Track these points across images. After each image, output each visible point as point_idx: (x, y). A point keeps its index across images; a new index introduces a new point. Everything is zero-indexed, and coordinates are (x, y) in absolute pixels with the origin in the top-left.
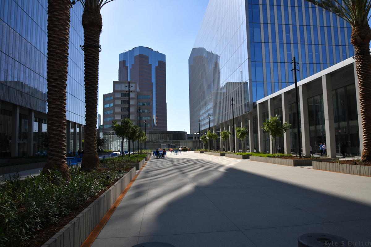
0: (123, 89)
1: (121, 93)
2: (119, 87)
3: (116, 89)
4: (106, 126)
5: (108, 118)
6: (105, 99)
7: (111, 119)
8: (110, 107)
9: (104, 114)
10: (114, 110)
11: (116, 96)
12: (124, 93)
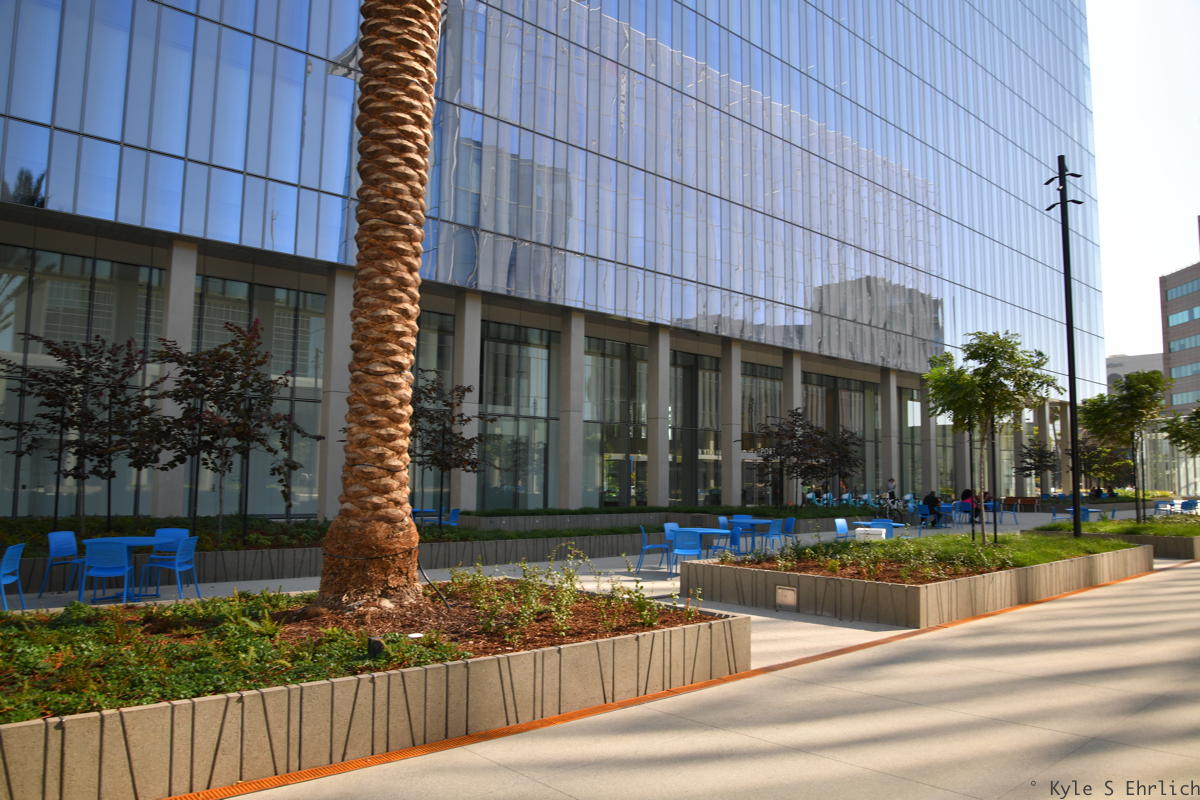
4: (1179, 399)
5: (1189, 367)
6: (1169, 292)
7: (1198, 367)
8: (1192, 320)
9: (1170, 350)
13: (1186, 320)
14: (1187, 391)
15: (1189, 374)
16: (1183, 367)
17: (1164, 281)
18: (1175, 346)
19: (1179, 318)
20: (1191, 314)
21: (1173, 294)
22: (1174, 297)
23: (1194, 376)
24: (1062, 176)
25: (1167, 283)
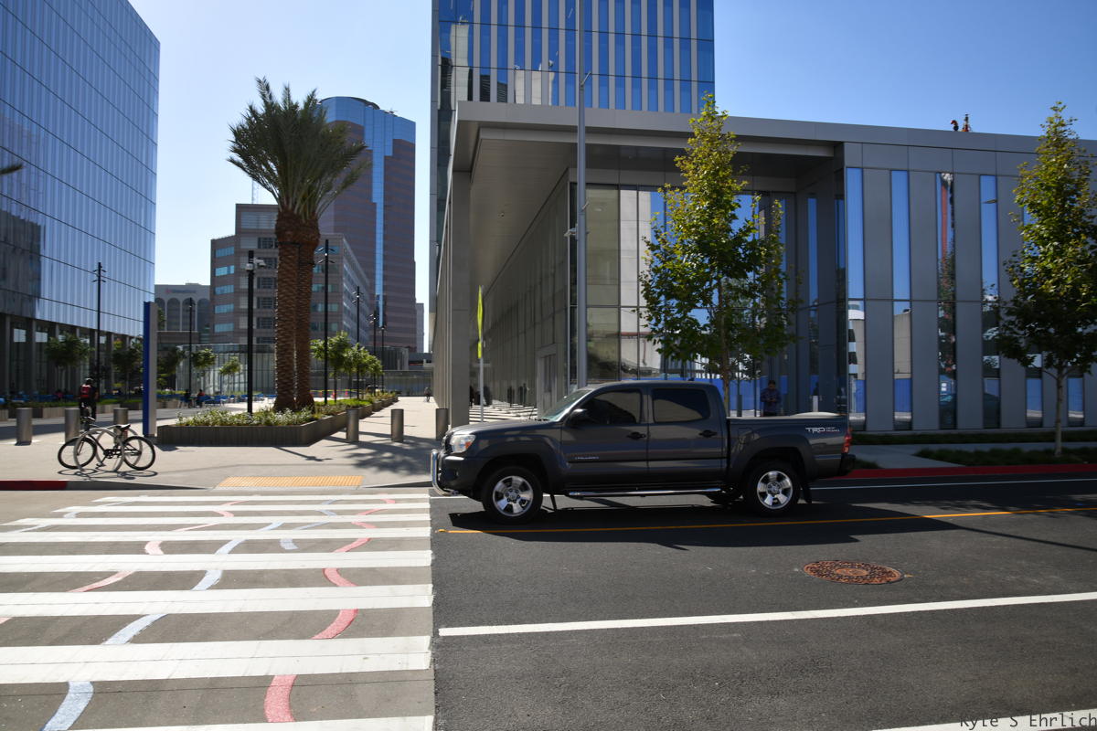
0: (265, 228)
3: (242, 228)
4: (219, 328)
5: (225, 306)
6: (216, 251)
7: (231, 307)
8: (229, 274)
9: (214, 292)
10: (237, 285)
11: (242, 247)
12: (266, 239)
13: (226, 273)
14: (224, 323)
15: (225, 311)
16: (222, 307)
17: (214, 243)
18: (218, 290)
19: (222, 271)
20: (229, 270)
21: (218, 253)
22: (219, 256)
23: (228, 313)
24: (99, 270)
25: (216, 245)
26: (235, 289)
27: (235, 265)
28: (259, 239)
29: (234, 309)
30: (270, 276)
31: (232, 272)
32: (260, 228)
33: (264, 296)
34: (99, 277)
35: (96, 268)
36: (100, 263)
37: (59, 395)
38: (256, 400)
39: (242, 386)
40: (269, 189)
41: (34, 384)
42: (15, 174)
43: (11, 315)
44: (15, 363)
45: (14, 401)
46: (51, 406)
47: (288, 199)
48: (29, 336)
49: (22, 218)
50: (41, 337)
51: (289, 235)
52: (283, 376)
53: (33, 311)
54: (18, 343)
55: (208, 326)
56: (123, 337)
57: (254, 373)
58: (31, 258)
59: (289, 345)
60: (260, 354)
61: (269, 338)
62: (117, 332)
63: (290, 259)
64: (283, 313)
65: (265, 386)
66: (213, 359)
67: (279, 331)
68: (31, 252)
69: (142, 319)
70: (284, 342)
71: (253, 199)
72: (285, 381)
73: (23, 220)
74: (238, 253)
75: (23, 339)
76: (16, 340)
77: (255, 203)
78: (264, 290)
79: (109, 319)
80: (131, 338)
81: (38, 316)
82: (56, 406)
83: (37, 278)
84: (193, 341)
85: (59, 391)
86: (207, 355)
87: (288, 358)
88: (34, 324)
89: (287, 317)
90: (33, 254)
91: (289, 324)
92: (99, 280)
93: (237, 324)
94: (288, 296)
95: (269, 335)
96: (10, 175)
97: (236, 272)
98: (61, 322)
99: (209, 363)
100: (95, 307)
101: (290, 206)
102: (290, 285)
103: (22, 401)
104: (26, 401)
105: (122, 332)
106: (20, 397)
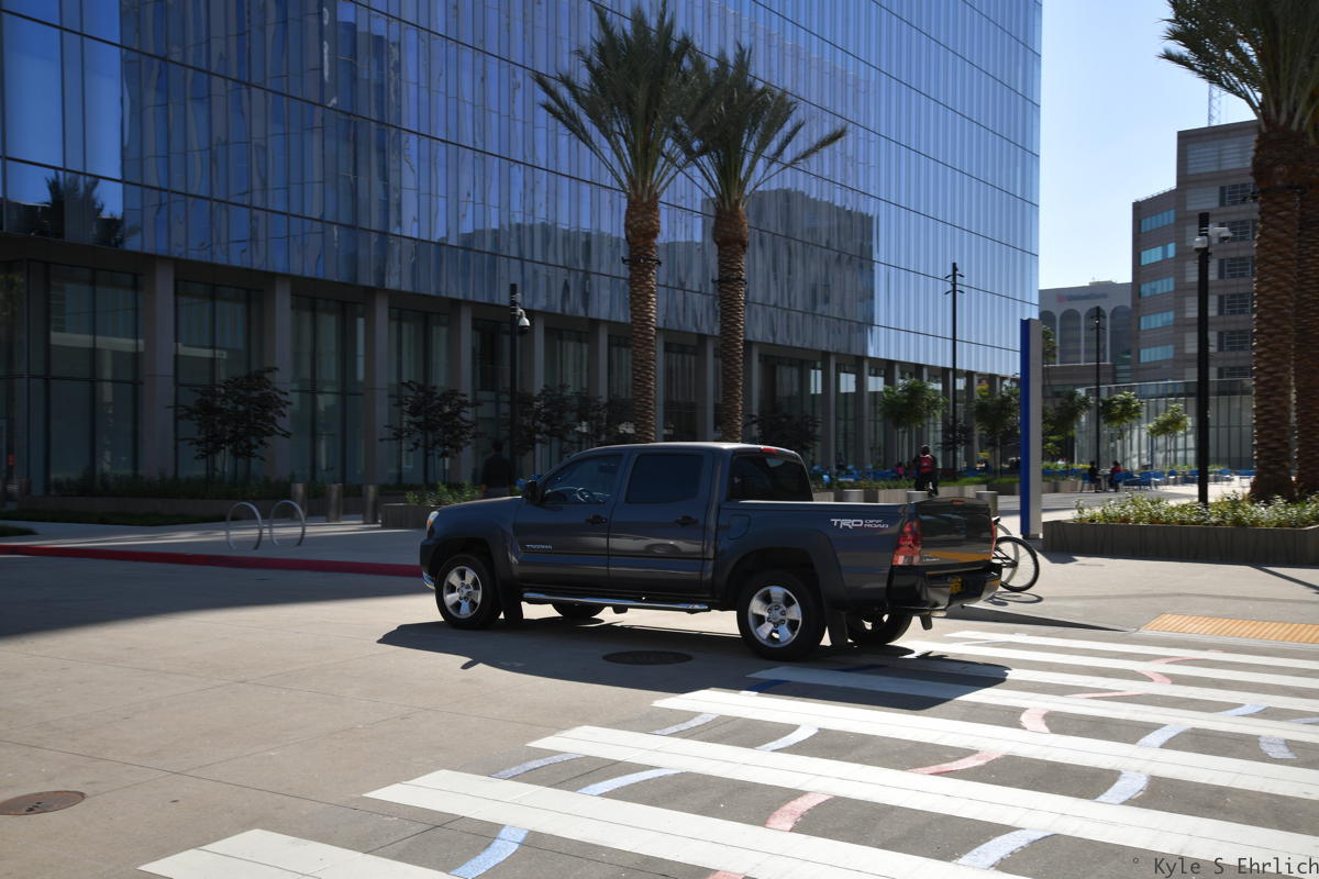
0: (1231, 167)
1: (1217, 190)
2: (1204, 162)
3: (1190, 172)
4: (1148, 355)
5: (1159, 316)
6: (1143, 222)
7: (1170, 316)
8: (1165, 260)
9: (1140, 295)
10: (1180, 276)
11: (1189, 208)
12: (1235, 187)
13: (1159, 258)
14: (1156, 346)
15: (1159, 324)
16: (1153, 317)
17: (1137, 207)
18: (1146, 290)
19: (1152, 256)
20: (1165, 252)
21: (1147, 225)
22: (1148, 229)
23: (1164, 328)
24: (954, 275)
25: (1140, 210)
26: (1176, 284)
27: (1175, 241)
28: (1222, 189)
29: (1175, 319)
30: (1242, 253)
31: (1171, 253)
32: (1224, 168)
33: (1233, 291)
34: (954, 285)
35: (950, 272)
36: (954, 264)
37: (901, 471)
38: (1216, 480)
39: (1192, 455)
40: (1238, 94)
41: (867, 453)
42: (838, 144)
43: (837, 354)
44: (842, 424)
45: (841, 480)
46: (889, 488)
47: (1278, 104)
48: (860, 383)
49: (848, 208)
50: (875, 384)
51: (1280, 174)
52: (1270, 435)
53: (865, 347)
54: (846, 394)
55: (1129, 353)
56: (992, 379)
57: (1212, 432)
58: (861, 266)
59: (1280, 379)
60: (1224, 399)
61: (1241, 368)
62: (981, 370)
63: (1280, 218)
64: (1269, 321)
65: (1235, 454)
66: (1137, 410)
67: (1259, 355)
68: (861, 258)
69: (1018, 348)
70: (1270, 373)
71: (1210, 117)
72: (1273, 445)
73: (849, 212)
74: (1181, 220)
75: (852, 389)
76: (843, 390)
77: (1215, 123)
78: (1234, 281)
79: (969, 351)
80: (1003, 378)
81: (871, 353)
82: (896, 487)
83: (869, 296)
84: (1101, 381)
85: (900, 465)
86: (1127, 403)
87: (1278, 403)
88: (866, 364)
89: (1277, 326)
90: (863, 261)
91: (1281, 341)
92: (954, 291)
93: (1179, 347)
94: (1279, 288)
95: (1241, 363)
96: (831, 146)
97: (1177, 255)
98: (902, 359)
99: (1131, 417)
100: (949, 334)
101: (1283, 118)
102: (1282, 267)
103: (852, 480)
104: (856, 480)
105: (989, 371)
106: (849, 474)
